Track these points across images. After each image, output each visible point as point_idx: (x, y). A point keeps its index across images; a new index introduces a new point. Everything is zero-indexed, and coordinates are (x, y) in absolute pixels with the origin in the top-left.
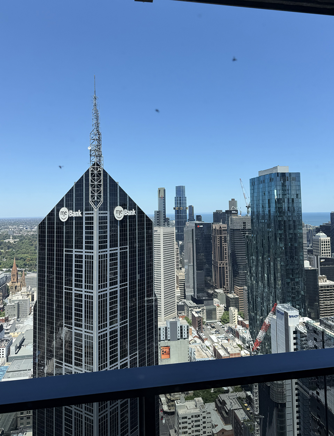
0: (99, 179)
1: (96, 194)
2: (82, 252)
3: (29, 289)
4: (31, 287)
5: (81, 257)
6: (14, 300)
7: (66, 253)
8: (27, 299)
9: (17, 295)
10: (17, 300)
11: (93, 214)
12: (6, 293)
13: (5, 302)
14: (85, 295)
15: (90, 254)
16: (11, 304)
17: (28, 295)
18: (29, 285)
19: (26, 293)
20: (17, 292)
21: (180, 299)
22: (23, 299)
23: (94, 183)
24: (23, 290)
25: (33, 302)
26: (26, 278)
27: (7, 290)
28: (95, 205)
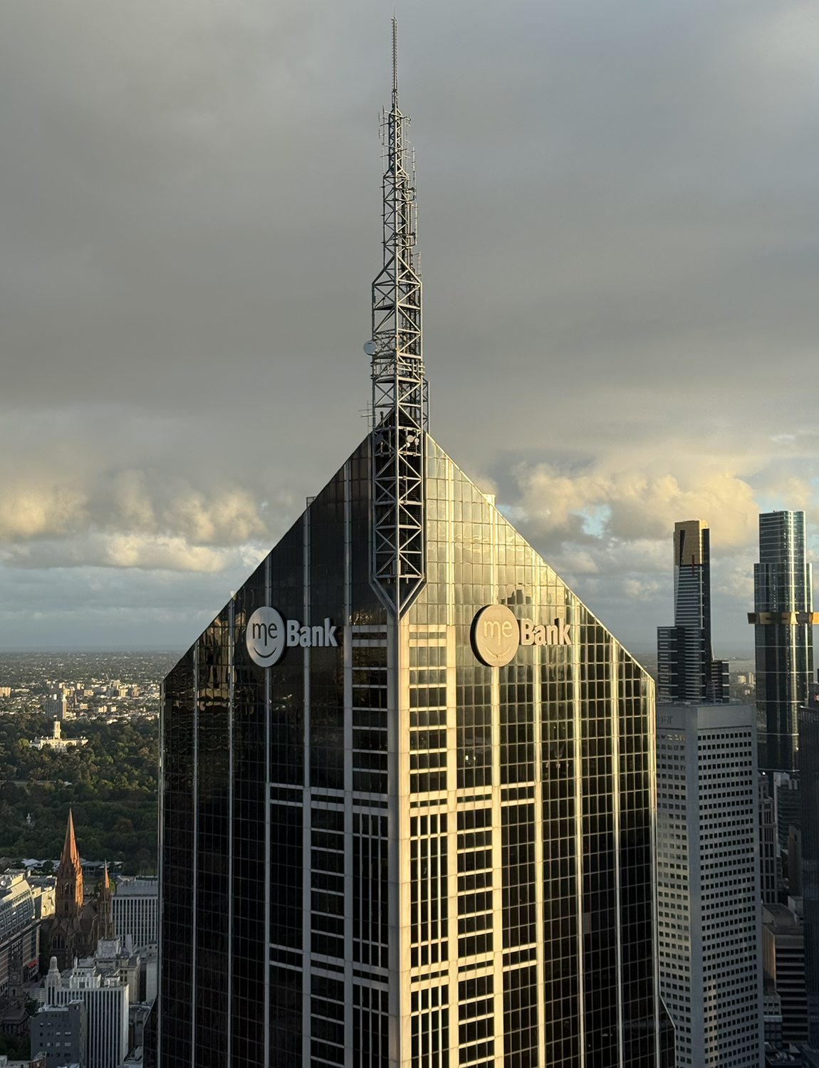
1: (399, 551)
2: (341, 800)
3: (124, 950)
4: (135, 940)
5: (337, 820)
6: (66, 993)
7: (275, 802)
8: (117, 990)
9: (79, 973)
10: (77, 993)
11: (384, 636)
12: (38, 963)
13: (31, 999)
14: (356, 988)
15: (375, 811)
16: (54, 1007)
17: (121, 972)
18: (128, 933)
19: (114, 964)
20: (80, 960)
21: (779, 1036)
22: (102, 990)
23: (389, 502)
24: (100, 953)
25: (140, 1004)
26: (114, 901)
27: (37, 948)
28: (392, 597)
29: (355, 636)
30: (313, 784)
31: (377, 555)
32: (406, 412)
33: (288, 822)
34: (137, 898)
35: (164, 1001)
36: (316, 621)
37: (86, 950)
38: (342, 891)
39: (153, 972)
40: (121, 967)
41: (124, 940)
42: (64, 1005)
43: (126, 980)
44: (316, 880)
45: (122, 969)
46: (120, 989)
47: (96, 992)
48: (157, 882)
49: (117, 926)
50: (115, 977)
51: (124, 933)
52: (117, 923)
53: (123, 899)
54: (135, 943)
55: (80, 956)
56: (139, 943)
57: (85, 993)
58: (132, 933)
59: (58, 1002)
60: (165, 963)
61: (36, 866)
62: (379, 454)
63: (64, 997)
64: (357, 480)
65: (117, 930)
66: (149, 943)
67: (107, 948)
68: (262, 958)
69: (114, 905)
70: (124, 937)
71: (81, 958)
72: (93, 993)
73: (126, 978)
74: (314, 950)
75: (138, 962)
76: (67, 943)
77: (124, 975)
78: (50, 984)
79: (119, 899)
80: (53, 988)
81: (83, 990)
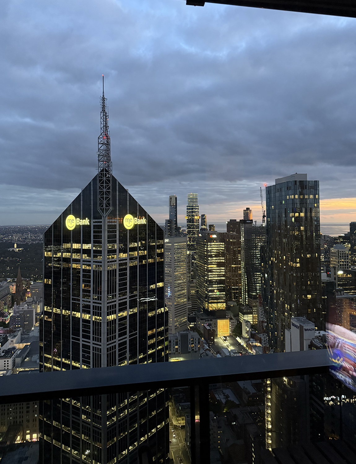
0: (108, 186)
1: (105, 202)
2: (90, 262)
3: (34, 300)
4: (37, 297)
8: (32, 309)
9: (22, 306)
11: (101, 222)
12: (11, 304)
13: (9, 313)
14: (94, 306)
15: (99, 264)
16: (15, 314)
21: (191, 311)
22: (28, 310)
23: (102, 190)
26: (31, 288)
27: (11, 300)
28: (103, 213)
29: (94, 222)
31: (100, 203)
32: (107, 169)
34: (37, 287)
36: (84, 218)
38: (90, 283)
39: (41, 305)
40: (33, 304)
44: (83, 281)
48: (43, 283)
49: (32, 294)
50: (31, 306)
61: (10, 280)
62: (100, 179)
63: (18, 312)
64: (95, 185)
66: (41, 298)
68: (70, 300)
70: (34, 297)
71: (22, 302)
72: (26, 310)
74: (83, 297)
75: (38, 302)
80: (15, 310)
81: (23, 310)
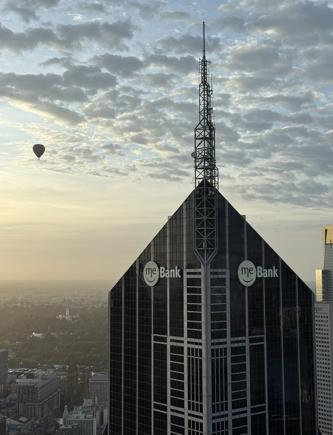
0: (211, 210)
1: (205, 238)
2: (182, 342)
3: (95, 403)
4: (99, 399)
5: (181, 350)
6: (71, 421)
7: (155, 342)
8: (92, 420)
9: (76, 413)
10: (76, 421)
11: (200, 273)
12: (59, 408)
13: (57, 423)
14: (189, 421)
15: (197, 347)
16: (66, 426)
17: (93, 412)
18: (96, 396)
19: (90, 409)
20: (77, 407)
22: (86, 419)
23: (201, 218)
24: (85, 405)
25: (101, 426)
26: (90, 383)
27: (60, 402)
28: (203, 257)
29: (188, 273)
30: (171, 335)
31: (197, 240)
32: (209, 181)
33: (161, 350)
34: (100, 382)
35: (110, 424)
36: (172, 267)
37: (79, 403)
38: (183, 380)
39: (106, 413)
40: (93, 410)
41: (95, 399)
42: (70, 426)
43: (95, 416)
44: (172, 375)
45: (94, 411)
46: (93, 419)
47: (83, 421)
48: (108, 375)
49: (92, 393)
50: (90, 414)
51: (95, 396)
52: (92, 392)
53: (94, 382)
54: (99, 400)
55: (77, 405)
56: (100, 401)
57: (79, 421)
58: (98, 396)
59: (68, 424)
60: (111, 409)
61: (59, 367)
62: (197, 199)
63: (70, 423)
64: (188, 209)
65: (92, 395)
66: (105, 400)
67: (87, 402)
68: (150, 407)
69: (90, 384)
70: (95, 398)
71: (77, 406)
72: (82, 421)
73: (95, 415)
74: (172, 404)
75: (100, 409)
76: (71, 400)
77: (94, 413)
78: (64, 417)
79: (93, 382)
80: (66, 418)
81: (78, 419)
